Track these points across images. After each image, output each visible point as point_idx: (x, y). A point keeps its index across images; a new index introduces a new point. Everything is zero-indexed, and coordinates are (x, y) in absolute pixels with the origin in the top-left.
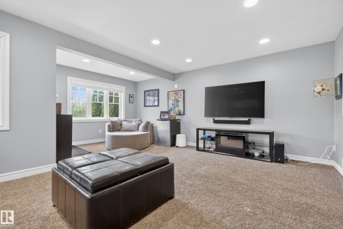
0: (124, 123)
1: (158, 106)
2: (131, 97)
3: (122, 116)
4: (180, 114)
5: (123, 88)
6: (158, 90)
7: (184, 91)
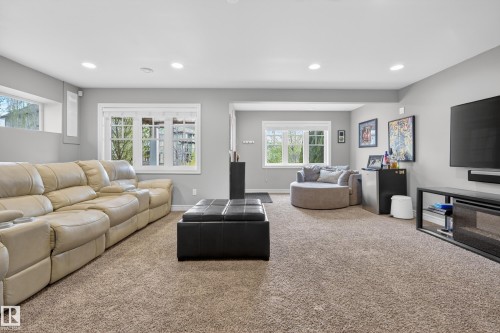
0: (322, 171)
1: (376, 145)
2: (342, 134)
3: (327, 161)
4: (407, 160)
5: (328, 124)
6: (376, 120)
7: (414, 117)
